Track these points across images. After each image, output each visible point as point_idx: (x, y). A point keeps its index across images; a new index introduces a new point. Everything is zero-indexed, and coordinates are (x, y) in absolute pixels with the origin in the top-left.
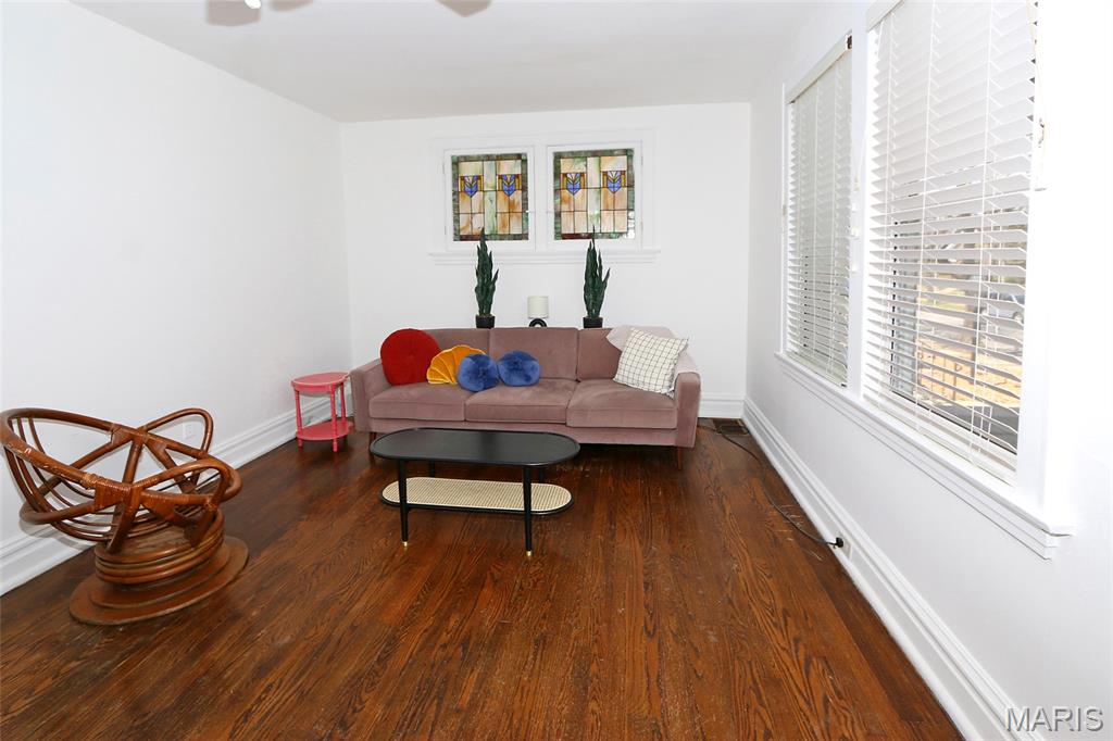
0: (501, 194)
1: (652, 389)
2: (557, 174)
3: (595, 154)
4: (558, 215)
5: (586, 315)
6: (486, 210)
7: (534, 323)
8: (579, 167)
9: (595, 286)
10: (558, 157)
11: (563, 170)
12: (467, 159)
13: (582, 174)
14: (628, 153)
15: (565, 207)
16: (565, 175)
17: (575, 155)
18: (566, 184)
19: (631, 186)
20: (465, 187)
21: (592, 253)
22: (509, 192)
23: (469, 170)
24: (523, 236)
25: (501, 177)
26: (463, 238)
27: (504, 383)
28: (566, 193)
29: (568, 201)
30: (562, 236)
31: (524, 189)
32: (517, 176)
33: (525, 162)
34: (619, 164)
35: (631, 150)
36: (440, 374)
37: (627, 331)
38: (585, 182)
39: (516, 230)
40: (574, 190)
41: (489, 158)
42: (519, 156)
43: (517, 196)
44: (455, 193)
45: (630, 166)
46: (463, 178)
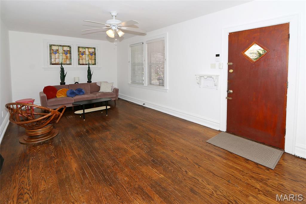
0: (64, 54)
2: (79, 51)
3: (87, 48)
4: (79, 60)
5: (87, 80)
6: (60, 58)
7: (75, 83)
8: (84, 50)
9: (90, 75)
10: (79, 47)
11: (80, 50)
12: (54, 45)
13: (84, 52)
14: (94, 48)
15: (80, 58)
16: (81, 51)
17: (82, 48)
18: (81, 53)
19: (95, 55)
22: (66, 54)
23: (54, 48)
24: (70, 64)
25: (64, 50)
26: (54, 64)
28: (81, 55)
29: (81, 57)
30: (79, 64)
31: (70, 54)
32: (68, 51)
33: (70, 48)
34: (93, 50)
35: (95, 48)
38: (85, 53)
39: (68, 63)
40: (83, 55)
41: (61, 46)
42: (69, 46)
43: (68, 55)
44: (51, 53)
45: (95, 51)
46: (53, 50)
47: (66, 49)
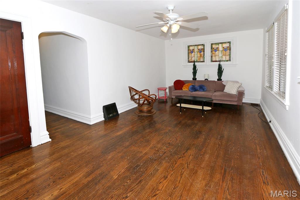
0: (198, 53)
1: (232, 93)
2: (212, 48)
3: (221, 43)
4: (212, 57)
5: (218, 78)
6: (195, 56)
7: (205, 80)
8: (217, 46)
9: (220, 71)
10: (212, 44)
11: (213, 47)
12: (191, 46)
13: (218, 48)
14: (229, 43)
15: (213, 55)
16: (214, 48)
17: (216, 44)
18: (213, 50)
19: (230, 50)
20: (190, 52)
21: (220, 65)
22: (200, 52)
23: (191, 48)
24: (203, 61)
25: (199, 49)
26: (190, 62)
27: (199, 91)
28: (214, 52)
29: (214, 54)
30: (212, 61)
31: (204, 51)
32: (202, 49)
33: (204, 46)
34: (228, 45)
35: (230, 42)
36: (185, 89)
37: (227, 81)
38: (219, 49)
39: (202, 60)
40: (216, 51)
41: (196, 45)
42: (203, 45)
43: (202, 53)
44: (188, 53)
45: (230, 45)
46: (190, 50)
47: (200, 47)
